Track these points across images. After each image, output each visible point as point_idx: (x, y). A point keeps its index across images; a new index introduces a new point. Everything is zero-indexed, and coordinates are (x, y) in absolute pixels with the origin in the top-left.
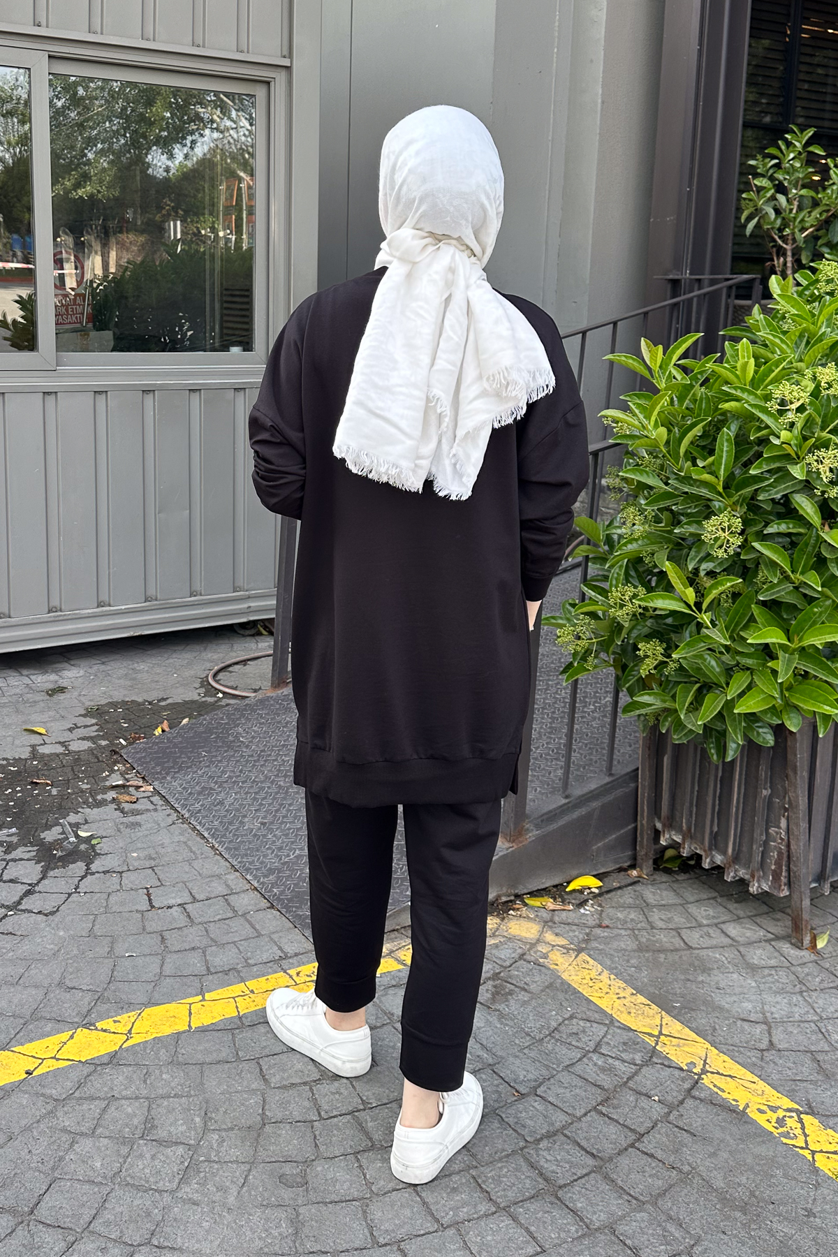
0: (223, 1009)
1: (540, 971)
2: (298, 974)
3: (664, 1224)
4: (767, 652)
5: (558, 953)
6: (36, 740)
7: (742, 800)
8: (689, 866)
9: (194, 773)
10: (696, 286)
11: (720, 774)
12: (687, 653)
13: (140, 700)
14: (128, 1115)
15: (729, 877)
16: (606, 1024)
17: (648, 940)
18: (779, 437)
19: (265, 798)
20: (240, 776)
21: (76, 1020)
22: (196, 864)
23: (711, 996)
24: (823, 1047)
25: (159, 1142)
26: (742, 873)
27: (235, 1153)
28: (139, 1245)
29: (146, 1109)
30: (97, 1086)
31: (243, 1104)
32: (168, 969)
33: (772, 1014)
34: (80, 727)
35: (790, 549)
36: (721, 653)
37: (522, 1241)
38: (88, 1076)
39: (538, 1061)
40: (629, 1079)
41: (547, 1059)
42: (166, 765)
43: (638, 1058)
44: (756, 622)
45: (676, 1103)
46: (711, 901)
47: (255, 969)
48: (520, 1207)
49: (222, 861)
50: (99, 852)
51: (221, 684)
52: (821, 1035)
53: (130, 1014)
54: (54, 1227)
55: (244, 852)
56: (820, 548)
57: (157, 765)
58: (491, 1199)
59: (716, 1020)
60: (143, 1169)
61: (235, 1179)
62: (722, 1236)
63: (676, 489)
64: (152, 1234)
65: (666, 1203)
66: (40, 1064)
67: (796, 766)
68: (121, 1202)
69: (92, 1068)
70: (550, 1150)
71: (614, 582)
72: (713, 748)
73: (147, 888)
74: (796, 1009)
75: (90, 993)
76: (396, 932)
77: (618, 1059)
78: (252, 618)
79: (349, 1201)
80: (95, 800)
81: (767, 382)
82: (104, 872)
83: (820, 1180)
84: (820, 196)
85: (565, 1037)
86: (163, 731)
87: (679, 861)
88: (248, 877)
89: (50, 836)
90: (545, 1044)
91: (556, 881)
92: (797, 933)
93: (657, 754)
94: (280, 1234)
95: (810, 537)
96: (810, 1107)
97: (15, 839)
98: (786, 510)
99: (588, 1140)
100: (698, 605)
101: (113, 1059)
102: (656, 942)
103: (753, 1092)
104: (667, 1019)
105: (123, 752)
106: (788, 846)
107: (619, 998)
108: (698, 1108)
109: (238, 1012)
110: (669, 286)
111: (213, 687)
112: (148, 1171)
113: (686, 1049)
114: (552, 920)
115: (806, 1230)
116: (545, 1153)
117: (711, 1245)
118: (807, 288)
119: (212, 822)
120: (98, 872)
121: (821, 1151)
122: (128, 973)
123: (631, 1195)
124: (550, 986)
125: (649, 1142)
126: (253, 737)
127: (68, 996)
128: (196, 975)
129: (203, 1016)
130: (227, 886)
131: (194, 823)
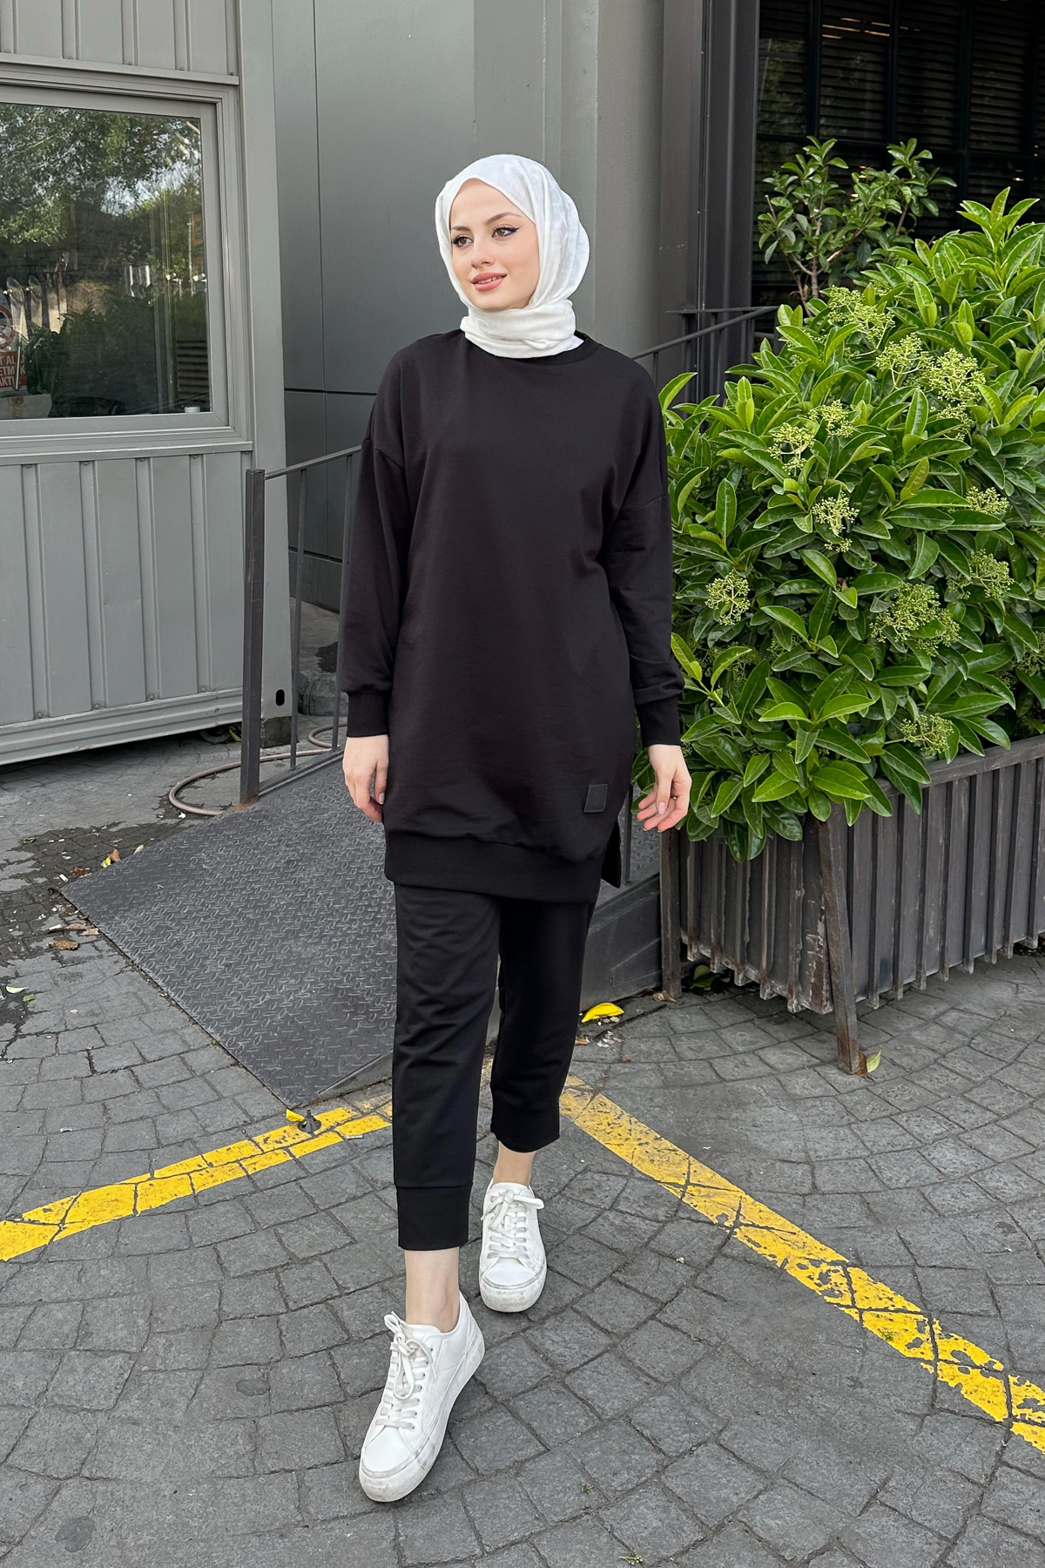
0: (175, 1187)
2: (265, 1141)
3: (688, 1408)
4: (786, 730)
5: (571, 1096)
7: (774, 904)
8: (721, 984)
9: (147, 910)
10: (713, 320)
11: (749, 875)
12: (697, 736)
13: (86, 827)
14: (58, 1322)
15: (765, 995)
16: (625, 1176)
17: (675, 1074)
18: (782, 485)
19: (231, 935)
20: (202, 910)
22: (147, 1019)
23: (747, 1136)
24: (873, 1187)
25: (94, 1352)
26: (780, 989)
27: (185, 1359)
28: (67, 1478)
29: (79, 1313)
30: (23, 1289)
31: (196, 1300)
32: (111, 1144)
33: (816, 1152)
34: (12, 863)
35: (806, 612)
36: (737, 734)
37: (522, 1440)
38: (11, 1278)
40: (651, 1239)
41: (556, 1223)
42: (114, 903)
43: (661, 1213)
44: (772, 697)
45: (704, 1264)
46: (748, 1024)
47: (214, 1138)
48: (521, 1400)
49: (179, 1013)
50: (31, 1010)
51: (183, 803)
52: (871, 1173)
53: (63, 1201)
55: (205, 1001)
56: (837, 609)
57: (104, 903)
58: (487, 1393)
59: (752, 1164)
60: (75, 1385)
61: (184, 1391)
62: (755, 1418)
64: (83, 1464)
65: (691, 1383)
67: (830, 861)
68: (46, 1428)
69: (15, 1268)
70: (556, 1330)
72: (736, 844)
73: (87, 1050)
74: (843, 1145)
75: (16, 1178)
76: (382, 1083)
77: (638, 1216)
78: (221, 723)
79: (320, 1406)
80: (28, 949)
81: (769, 425)
82: (37, 1034)
83: (868, 1344)
84: (845, 214)
85: (577, 1194)
86: (112, 862)
87: (712, 979)
88: (209, 1030)
90: (554, 1204)
92: (845, 1055)
93: (680, 857)
94: (236, 1453)
95: (826, 597)
96: (858, 1258)
98: (801, 571)
99: (601, 1314)
100: (706, 680)
101: (42, 1256)
102: (685, 1075)
103: (793, 1245)
104: (696, 1165)
105: (63, 890)
106: (828, 954)
107: (640, 1144)
108: (729, 1268)
109: (193, 1189)
111: (174, 806)
112: (80, 1388)
113: (718, 1200)
115: (851, 1403)
116: (551, 1334)
117: (742, 1429)
118: (818, 318)
119: (168, 967)
120: (29, 1034)
121: (870, 1309)
122: (62, 1152)
123: (650, 1376)
125: (672, 1312)
126: (218, 863)
128: (143, 1150)
129: (151, 1197)
130: (184, 1042)
131: (147, 970)
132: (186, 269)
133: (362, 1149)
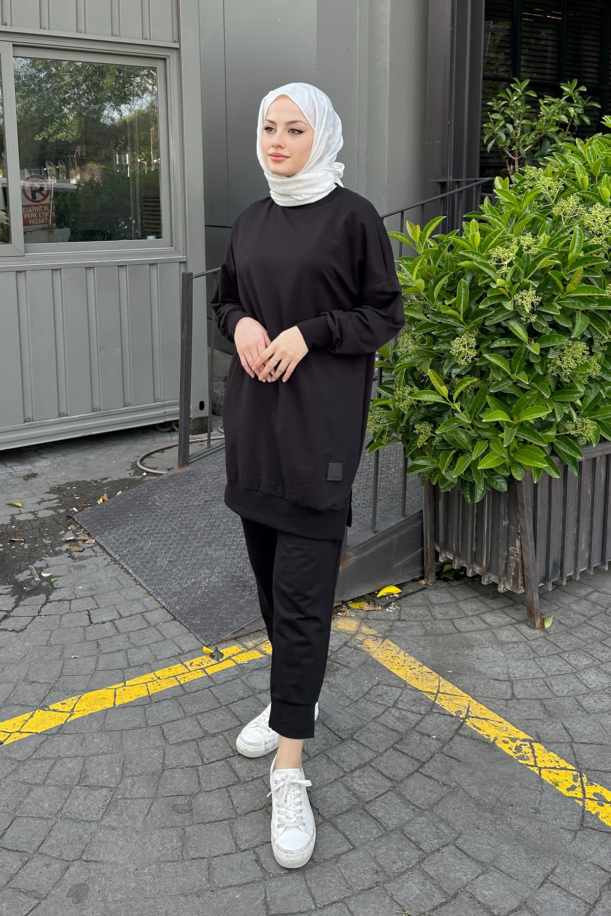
0: (138, 691)
1: (358, 653)
2: (191, 664)
3: (437, 824)
4: (498, 427)
5: (370, 640)
6: (14, 511)
7: (490, 529)
8: (459, 575)
9: (123, 529)
10: (457, 186)
11: (475, 512)
12: (446, 430)
13: (89, 480)
14: (69, 769)
15: (485, 582)
16: (402, 687)
17: (432, 628)
18: (495, 283)
19: (172, 544)
20: (155, 529)
21: (35, 704)
22: (123, 592)
23: (473, 664)
24: (548, 696)
25: (91, 787)
26: (493, 579)
27: (143, 791)
28: (74, 860)
29: (82, 764)
30: (49, 749)
31: (150, 757)
32: (101, 666)
33: (514, 674)
34: (46, 501)
35: (510, 358)
36: (469, 429)
37: (340, 842)
38: (42, 743)
39: (354, 715)
40: (416, 724)
41: (361, 714)
42: (104, 524)
43: (423, 710)
44: (489, 407)
45: (448, 739)
46: (475, 599)
47: (161, 662)
48: (339, 818)
49: (141, 589)
50: (55, 586)
51: (145, 466)
52: (546, 687)
53: (73, 698)
54: (14, 851)
55: (156, 582)
56: (528, 356)
57: (98, 525)
58: (319, 814)
59: (476, 681)
60: (79, 806)
61: (142, 810)
62: (477, 830)
63: (434, 321)
64: (83, 852)
65: (439, 810)
66: (9, 737)
67: (523, 504)
68: (62, 831)
69: (45, 737)
70: (360, 777)
71: (398, 384)
72: (468, 494)
73: (88, 610)
74: (530, 670)
75: (46, 685)
76: (260, 632)
77: (409, 711)
78: (167, 420)
79: (221, 821)
80: (54, 551)
81: (489, 247)
82: (59, 601)
83: (544, 788)
84: (534, 124)
85: (373, 698)
86: (104, 501)
87: (453, 573)
88: (159, 599)
89: (22, 577)
90: (360, 704)
91: (370, 591)
92: (531, 618)
93: (435, 500)
94: (172, 847)
95: (522, 349)
96: (539, 738)
98: (507, 333)
99: (387, 768)
100: (450, 397)
101: (60, 730)
102: (437, 629)
103: (500, 729)
104: (443, 681)
105: (75, 517)
106: (522, 559)
107: (411, 669)
108: (462, 742)
109: (149, 693)
110: (439, 187)
111: (140, 468)
112: (82, 808)
113: (456, 702)
114: (367, 618)
115: (534, 823)
116: (357, 780)
117: (469, 837)
118: (519, 185)
119: (135, 562)
120: (54, 601)
121: (545, 768)
122: (73, 670)
123: (415, 806)
124: (364, 663)
125: (429, 768)
126: (165, 502)
127: (30, 688)
128: (120, 669)
129: (124, 697)
130: (144, 606)
131: (123, 564)
132: (149, 156)
133: (247, 670)
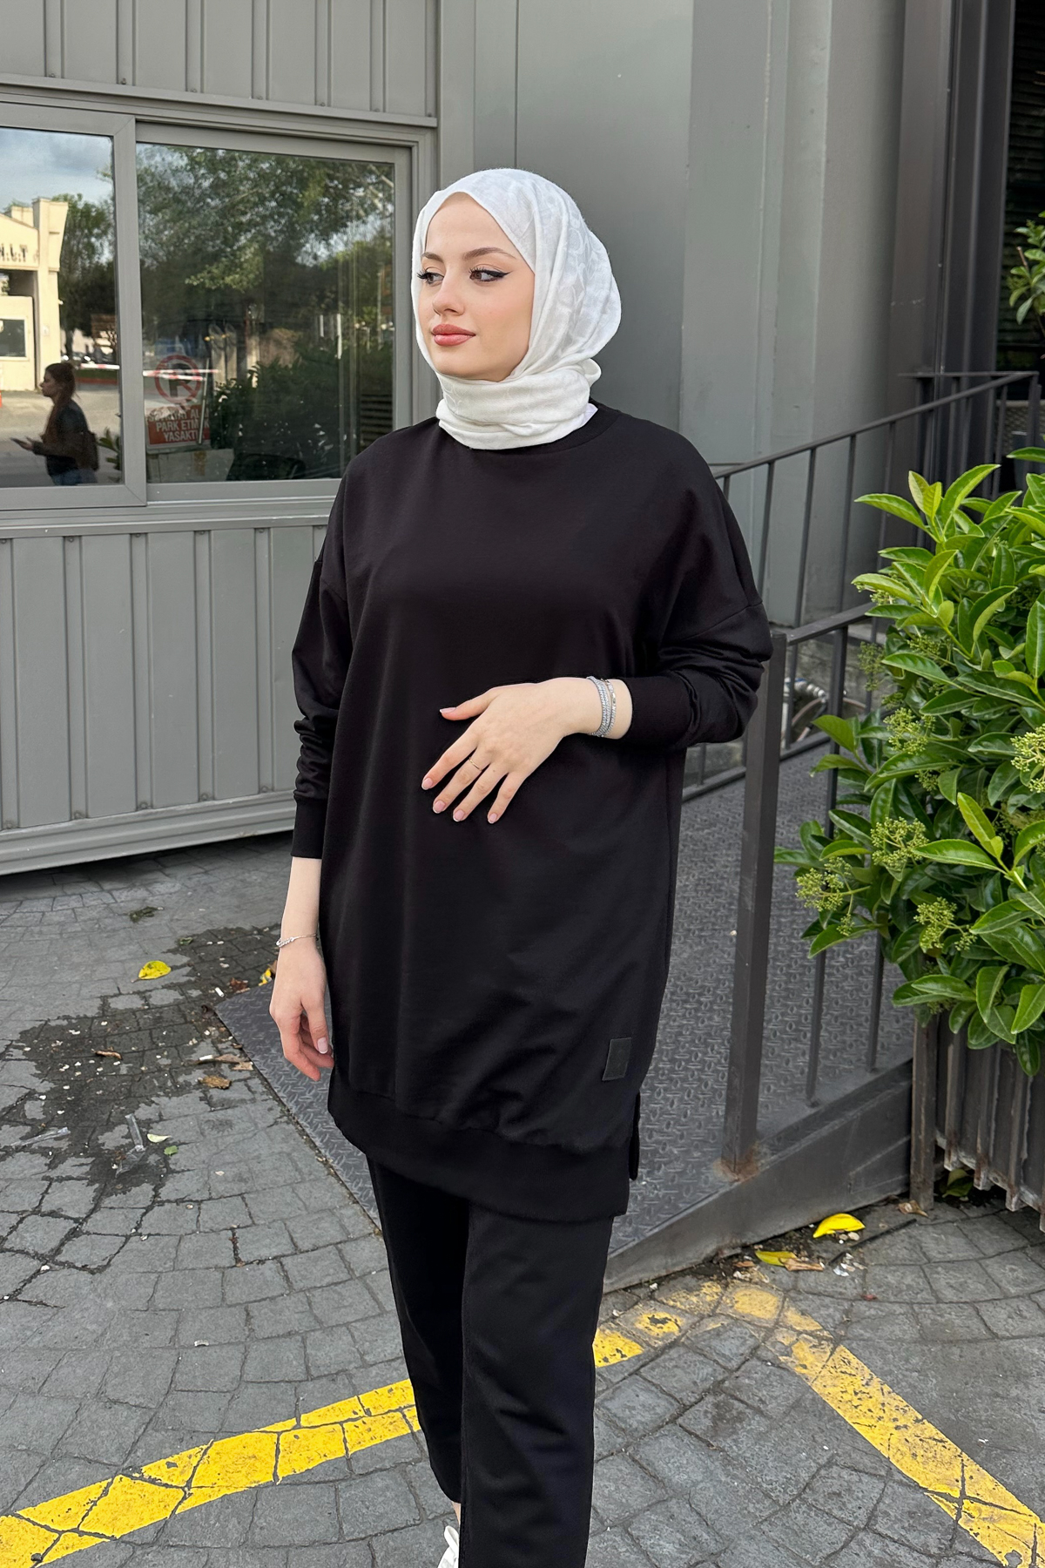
0: (325, 1443)
1: (781, 1377)
5: (806, 1346)
6: (106, 989)
13: (247, 927)
16: (881, 1476)
17: (934, 1322)
21: (115, 1460)
22: (302, 1190)
23: (1033, 1426)
32: (252, 1372)
38: (122, 1565)
39: (784, 1547)
43: (933, 1542)
46: (1019, 1254)
47: (374, 1371)
49: (337, 1185)
50: (172, 1168)
53: (191, 1452)
57: (260, 1030)
66: (55, 1542)
73: (232, 1229)
75: (139, 1412)
77: (903, 1544)
80: (175, 1083)
82: (178, 1202)
85: (821, 1501)
87: (968, 1186)
89: (111, 1139)
90: (792, 1514)
91: (800, 1223)
93: (939, 1043)
97: (64, 1145)
101: (160, 1536)
102: (946, 1325)
104: (972, 1468)
105: (218, 1008)
107: (897, 1428)
109: (346, 1449)
113: (1006, 1527)
114: (795, 1288)
120: (169, 1201)
122: (194, 1377)
124: (796, 1405)
127: (108, 1415)
128: (290, 1382)
129: (295, 1456)
130: (343, 1227)
131: (304, 1123)
132: (375, 319)
